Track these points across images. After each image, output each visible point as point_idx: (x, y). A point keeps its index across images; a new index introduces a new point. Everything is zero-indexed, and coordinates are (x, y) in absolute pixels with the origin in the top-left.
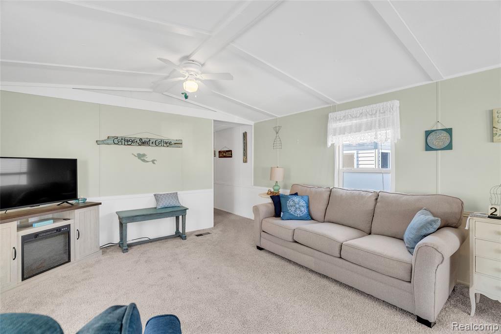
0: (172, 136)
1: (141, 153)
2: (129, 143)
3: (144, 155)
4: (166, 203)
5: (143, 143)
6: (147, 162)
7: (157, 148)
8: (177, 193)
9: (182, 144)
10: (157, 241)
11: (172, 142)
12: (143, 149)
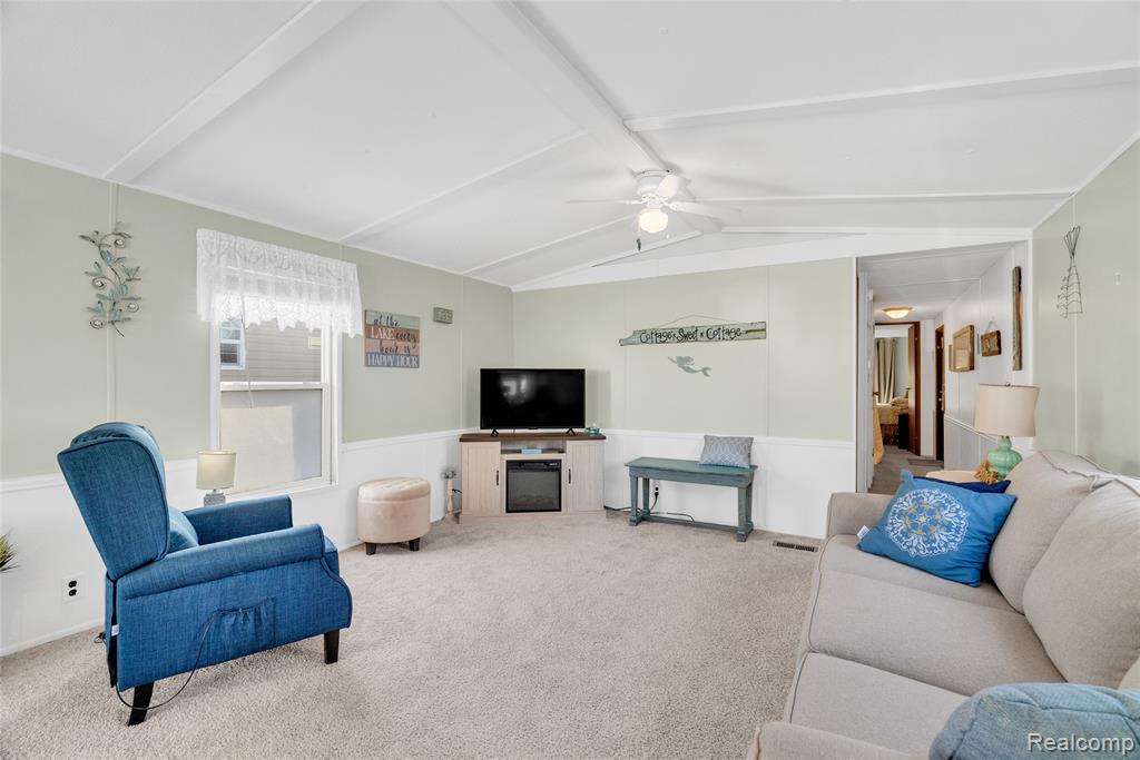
0: (744, 316)
1: (684, 356)
2: (663, 339)
3: (689, 359)
4: (716, 457)
5: (686, 336)
6: (695, 371)
7: (711, 344)
8: (752, 439)
9: (764, 330)
10: (706, 527)
11: (743, 330)
12: (686, 349)
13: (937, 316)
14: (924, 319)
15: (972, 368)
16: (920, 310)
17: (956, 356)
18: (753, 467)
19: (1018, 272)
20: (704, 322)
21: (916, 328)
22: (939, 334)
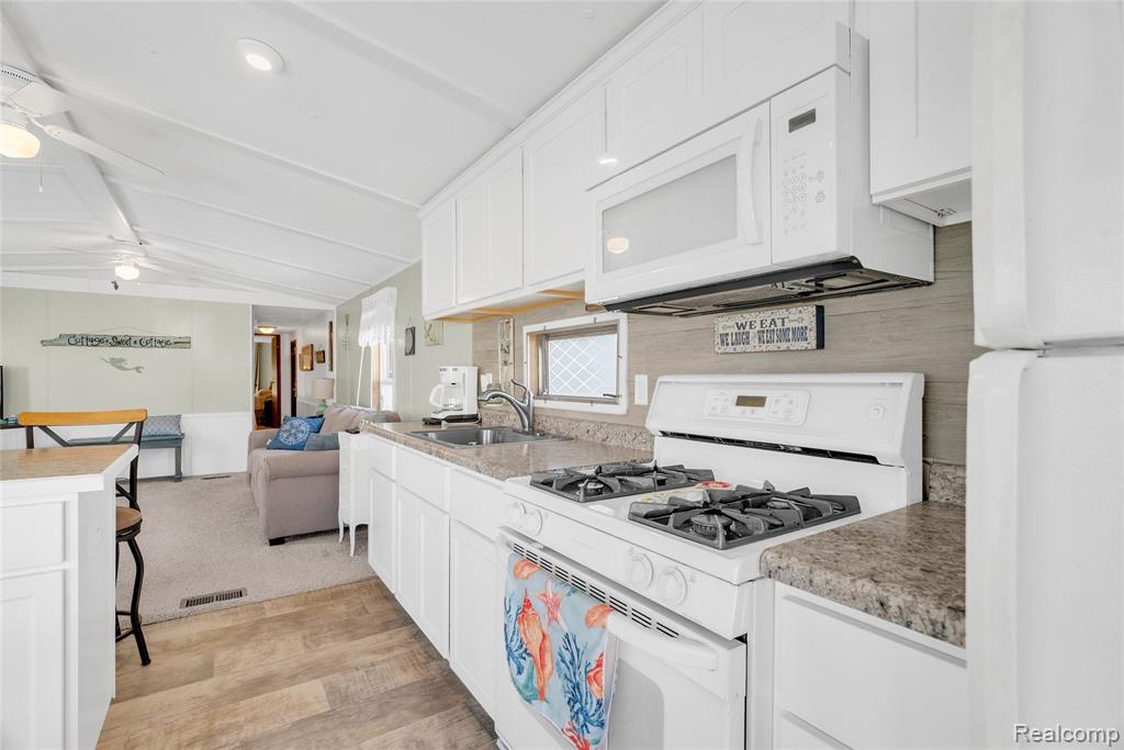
1: (117, 357)
2: (95, 343)
3: (121, 360)
4: (152, 430)
5: (118, 342)
6: (128, 370)
7: (144, 349)
8: (180, 416)
9: (189, 343)
11: (172, 341)
12: (119, 352)
13: (292, 333)
14: (283, 333)
15: (312, 369)
16: (281, 328)
17: (303, 360)
18: (183, 434)
19: (331, 323)
20: (136, 333)
21: (277, 339)
22: (293, 345)
